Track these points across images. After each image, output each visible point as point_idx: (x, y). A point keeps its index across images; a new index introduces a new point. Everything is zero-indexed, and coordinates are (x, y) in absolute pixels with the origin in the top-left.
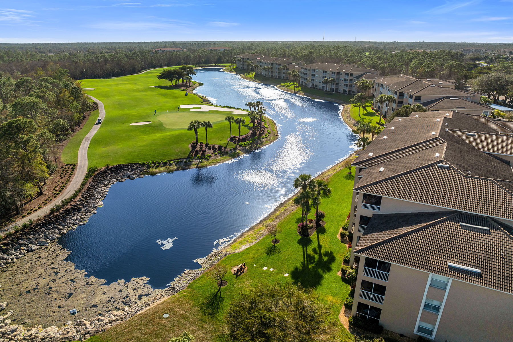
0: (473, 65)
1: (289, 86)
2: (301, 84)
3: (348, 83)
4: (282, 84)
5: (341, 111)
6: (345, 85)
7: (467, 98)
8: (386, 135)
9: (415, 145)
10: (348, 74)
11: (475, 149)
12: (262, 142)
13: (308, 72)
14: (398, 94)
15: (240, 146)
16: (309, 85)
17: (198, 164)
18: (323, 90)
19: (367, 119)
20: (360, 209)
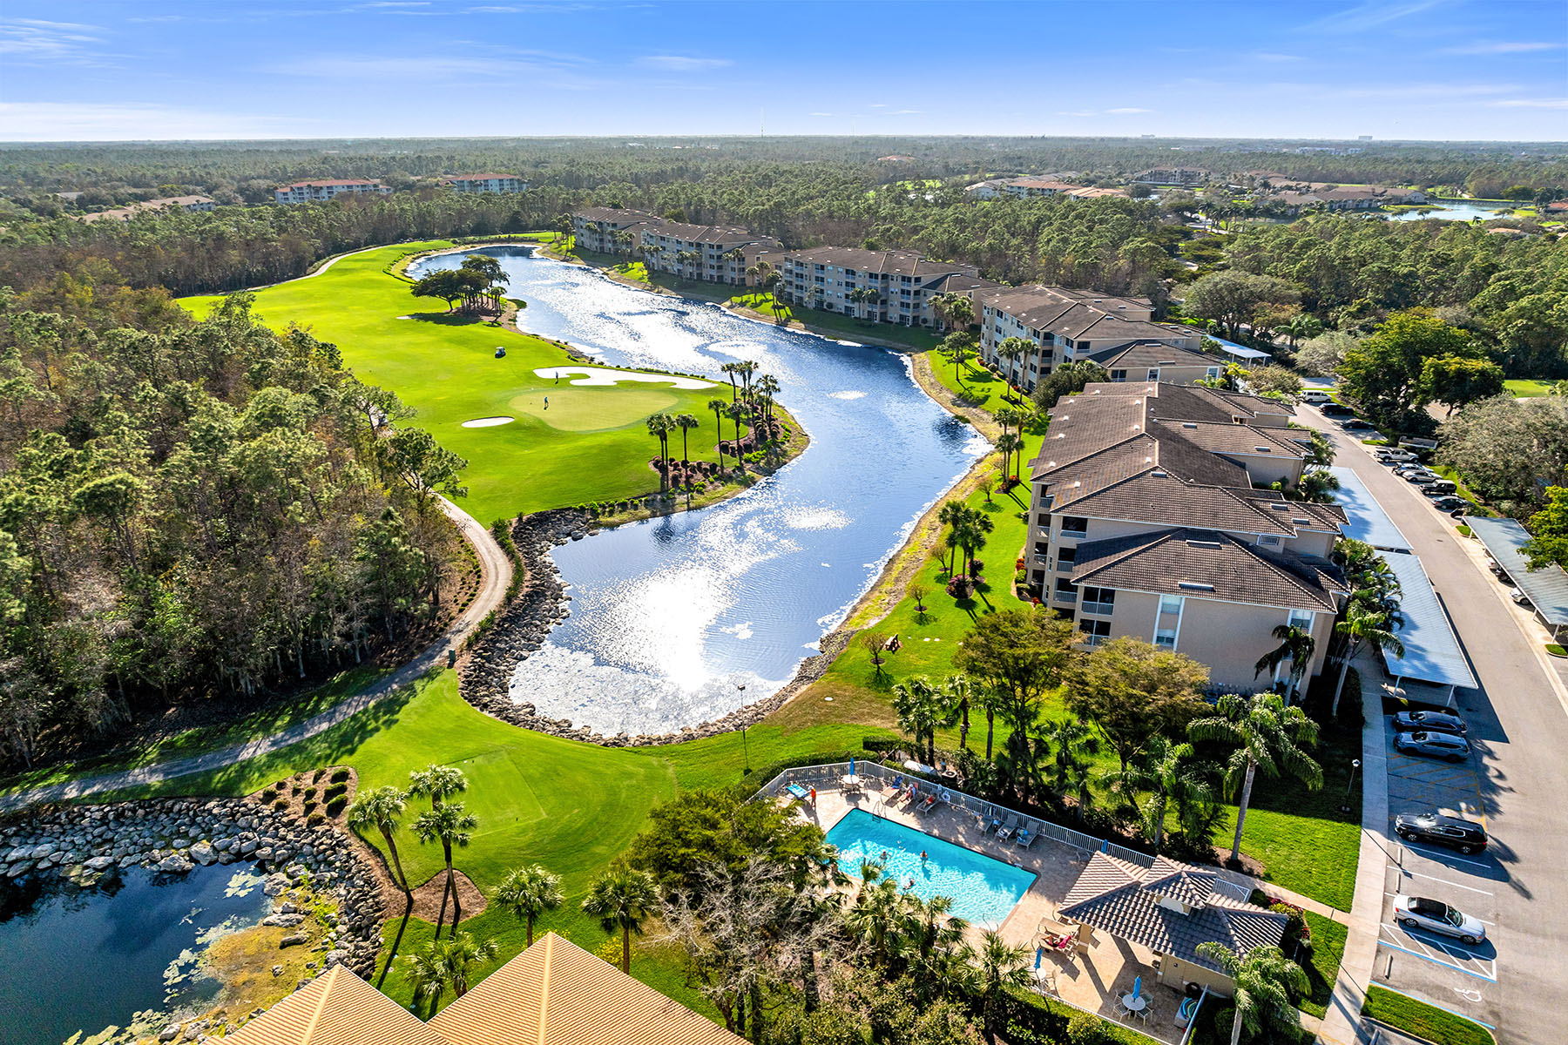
0: (1181, 232)
1: (755, 306)
2: (784, 299)
3: (911, 301)
4: (736, 299)
5: (910, 369)
6: (902, 304)
7: (1176, 342)
8: (1061, 430)
9: (1114, 447)
10: (909, 280)
11: (1198, 448)
12: (784, 453)
13: (805, 272)
14: (1042, 336)
15: (748, 461)
16: (810, 301)
17: (688, 503)
18: (847, 315)
19: (978, 389)
20: (1058, 539)
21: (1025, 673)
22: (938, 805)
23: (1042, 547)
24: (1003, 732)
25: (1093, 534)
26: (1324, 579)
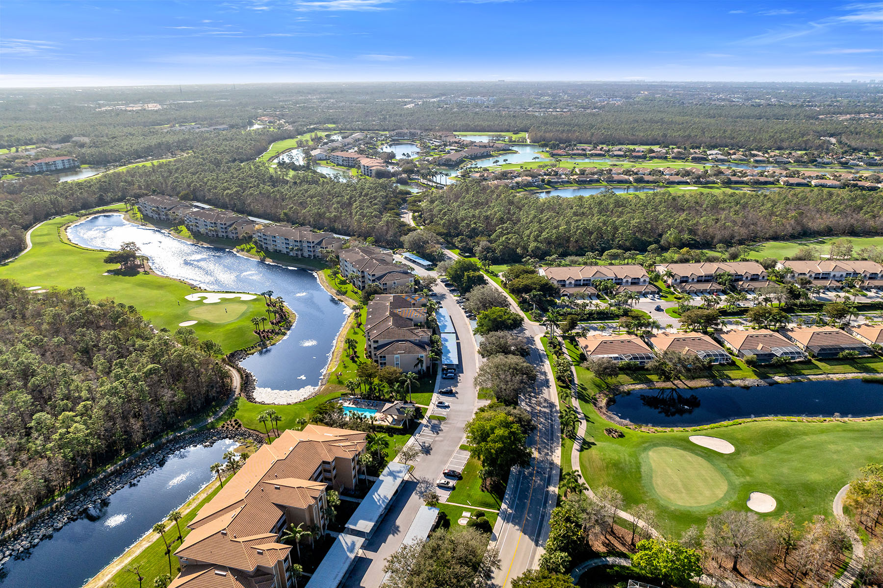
1: (248, 251)
4: (238, 248)
5: (317, 278)
10: (310, 242)
14: (361, 272)
15: (281, 327)
17: (270, 343)
18: (289, 256)
19: (343, 288)
20: (374, 345)
21: (370, 376)
22: (358, 403)
23: (370, 346)
24: (368, 387)
25: (380, 343)
26: (426, 346)
